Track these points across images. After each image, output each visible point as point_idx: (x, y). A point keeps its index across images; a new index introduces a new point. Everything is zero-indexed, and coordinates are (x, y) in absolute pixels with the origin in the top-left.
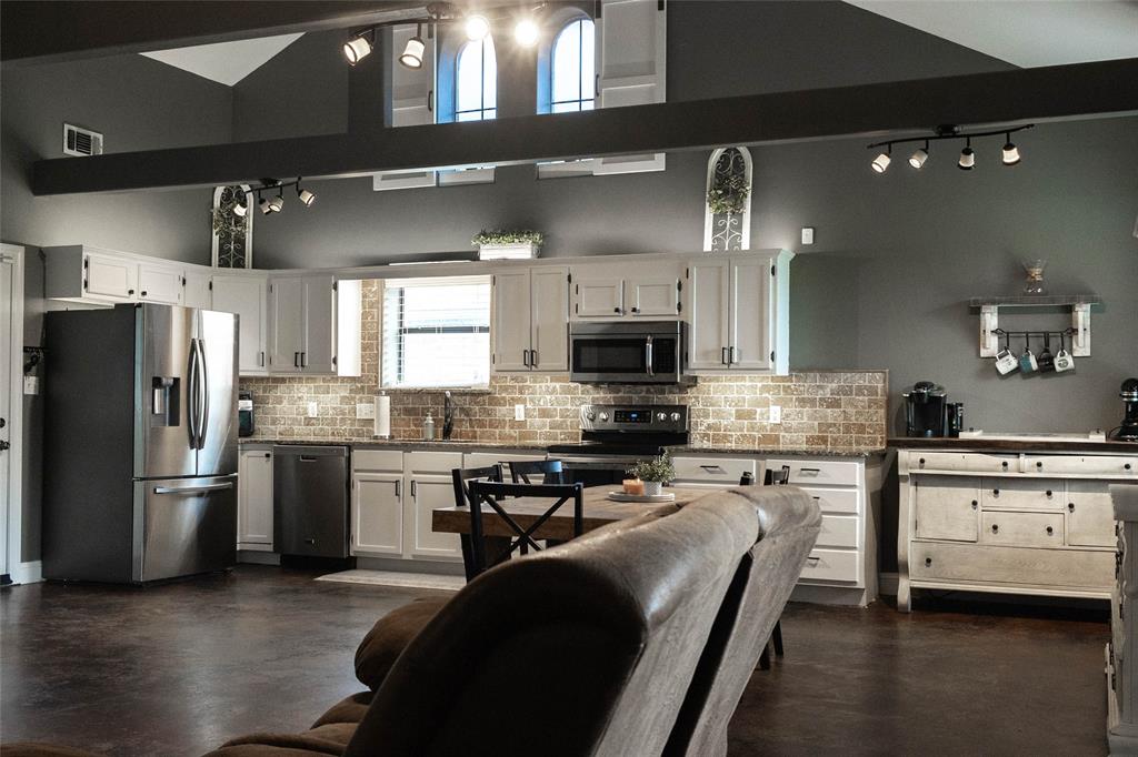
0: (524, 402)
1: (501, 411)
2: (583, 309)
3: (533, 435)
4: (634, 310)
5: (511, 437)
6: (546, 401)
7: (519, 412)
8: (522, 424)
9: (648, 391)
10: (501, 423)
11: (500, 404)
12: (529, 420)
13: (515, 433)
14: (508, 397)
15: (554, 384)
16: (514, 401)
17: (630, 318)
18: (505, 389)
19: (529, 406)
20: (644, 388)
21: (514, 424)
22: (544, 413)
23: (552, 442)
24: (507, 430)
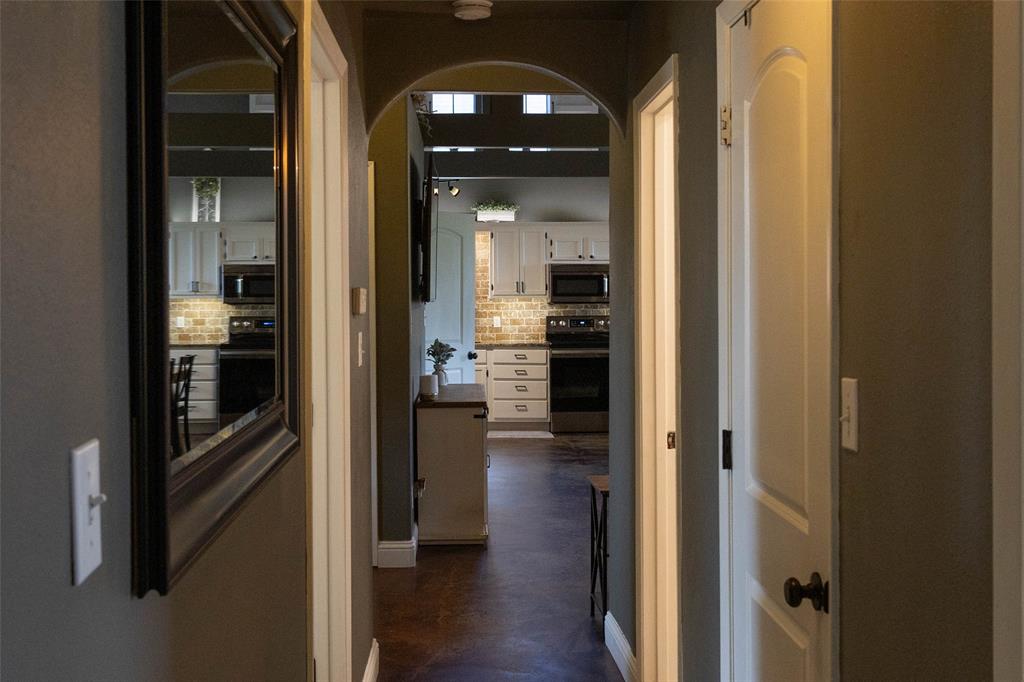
0: (500, 315)
1: (484, 321)
2: (555, 256)
3: (506, 337)
4: (591, 257)
5: (491, 338)
6: (516, 314)
7: (497, 322)
8: (498, 330)
9: (586, 307)
10: (483, 329)
11: (482, 317)
12: (503, 327)
13: (494, 335)
14: (488, 311)
15: (521, 303)
16: (492, 314)
17: (587, 262)
18: (486, 306)
19: (504, 318)
20: (583, 305)
21: (493, 329)
22: (514, 322)
23: (520, 341)
24: (487, 333)
